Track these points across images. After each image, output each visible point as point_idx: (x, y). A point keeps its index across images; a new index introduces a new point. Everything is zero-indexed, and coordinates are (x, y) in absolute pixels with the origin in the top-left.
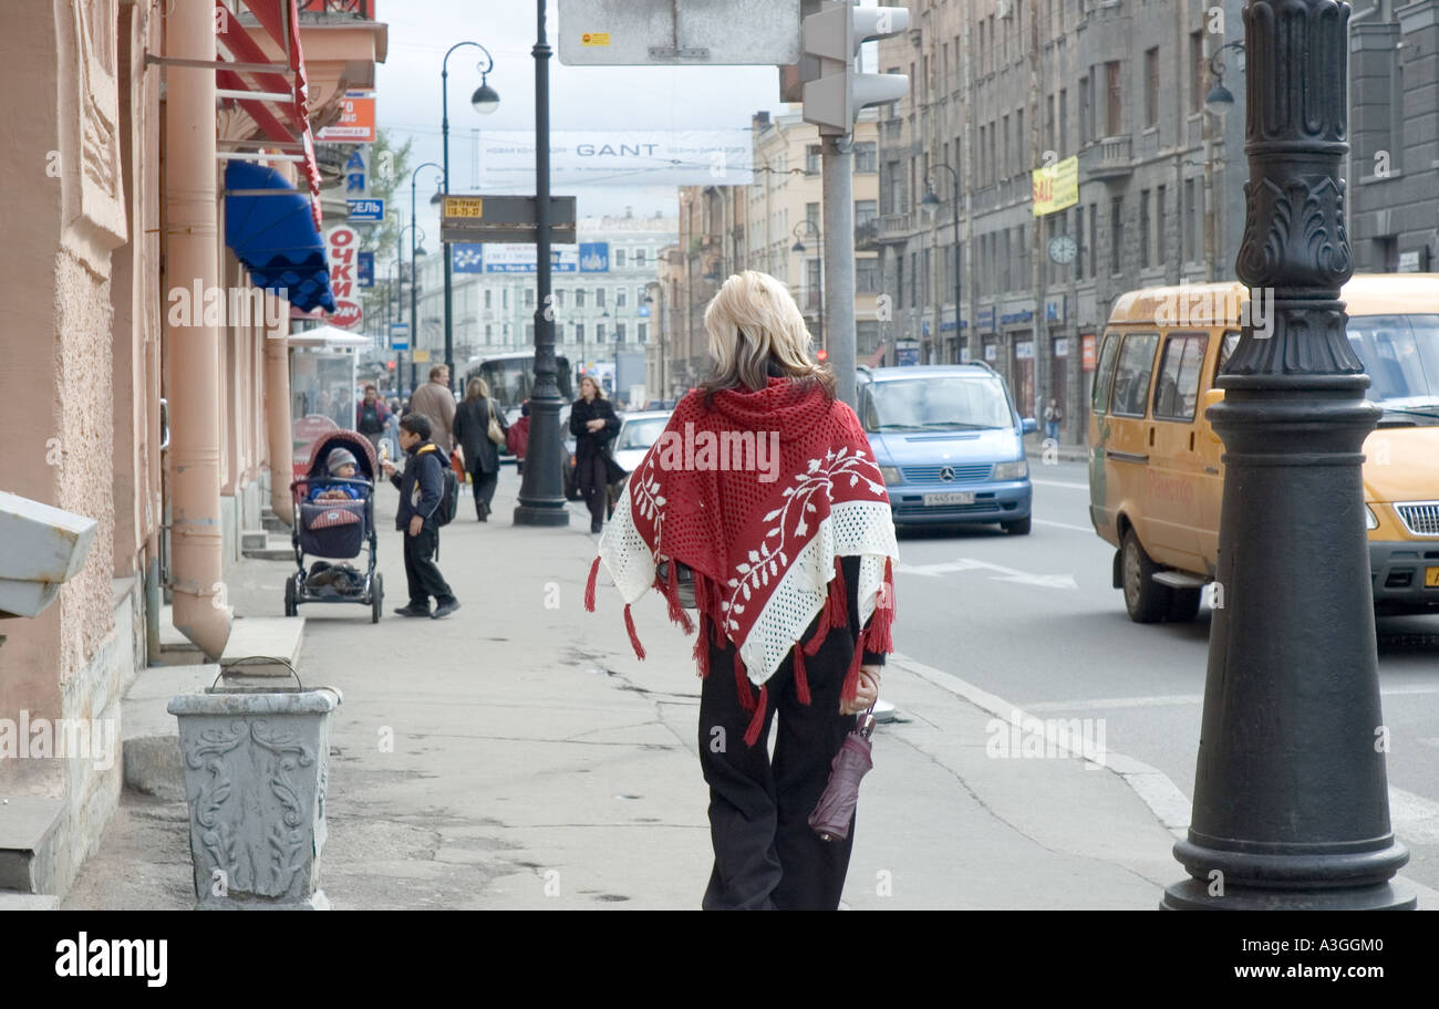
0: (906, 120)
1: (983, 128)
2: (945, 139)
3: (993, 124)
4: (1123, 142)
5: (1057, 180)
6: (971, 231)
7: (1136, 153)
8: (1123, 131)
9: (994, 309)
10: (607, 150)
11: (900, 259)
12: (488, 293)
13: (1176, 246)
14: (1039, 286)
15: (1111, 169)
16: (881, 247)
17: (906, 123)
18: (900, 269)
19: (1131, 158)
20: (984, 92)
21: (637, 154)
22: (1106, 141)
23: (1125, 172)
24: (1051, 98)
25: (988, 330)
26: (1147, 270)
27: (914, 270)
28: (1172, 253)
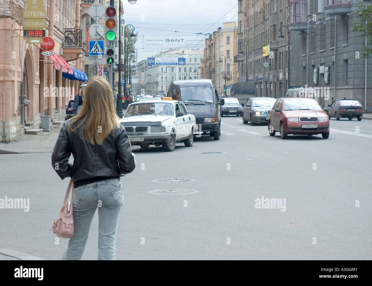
0: (243, 33)
1: (256, 36)
2: (250, 38)
3: (258, 35)
4: (276, 42)
5: (267, 49)
6: (254, 59)
7: (279, 45)
8: (276, 40)
9: (257, 77)
10: (172, 40)
11: (242, 64)
12: (162, 68)
13: (284, 65)
14: (264, 72)
15: (274, 48)
16: (239, 61)
17: (243, 34)
18: (242, 67)
19: (278, 46)
20: (256, 28)
21: (179, 41)
22: (273, 42)
23: (277, 49)
24: (267, 31)
25: (256, 81)
26: (280, 70)
27: (244, 67)
28: (284, 66)
